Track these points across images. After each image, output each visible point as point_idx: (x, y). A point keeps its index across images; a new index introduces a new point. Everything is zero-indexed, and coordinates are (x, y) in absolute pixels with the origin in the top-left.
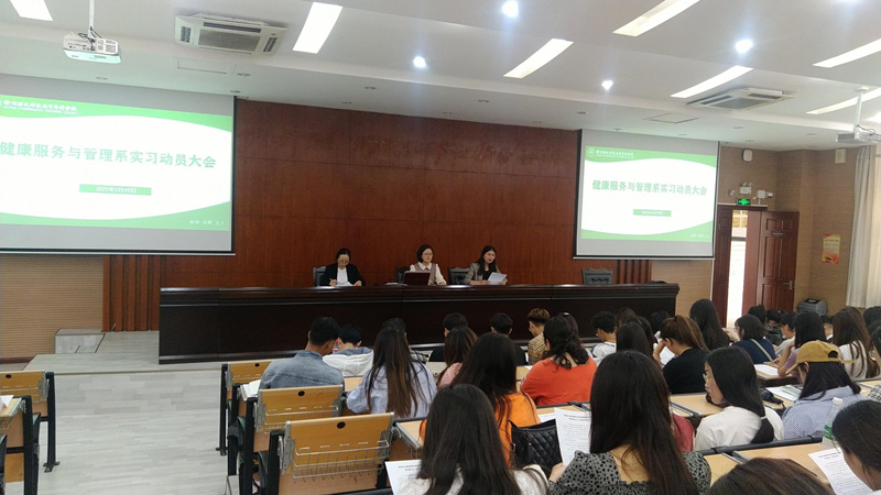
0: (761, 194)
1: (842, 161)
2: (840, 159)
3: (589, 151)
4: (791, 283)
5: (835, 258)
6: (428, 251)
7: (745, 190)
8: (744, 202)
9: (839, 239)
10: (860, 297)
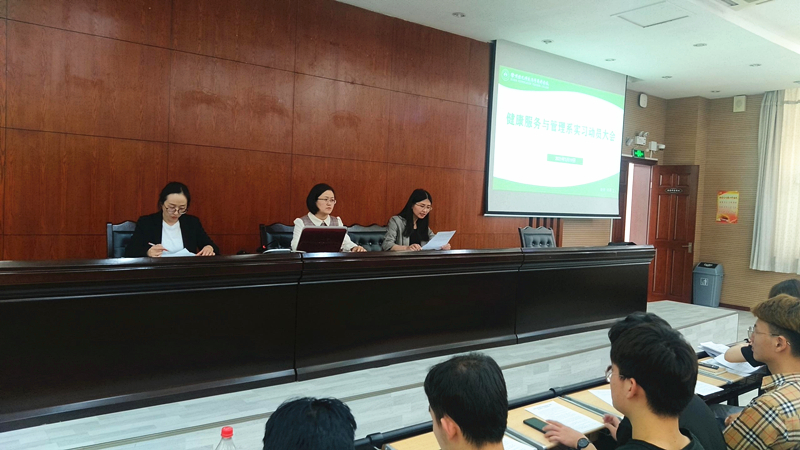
0: (654, 146)
1: (742, 109)
2: (740, 107)
3: (503, 72)
4: (690, 245)
5: (732, 217)
6: (329, 194)
7: (641, 140)
8: (639, 154)
9: (737, 195)
10: (768, 259)
